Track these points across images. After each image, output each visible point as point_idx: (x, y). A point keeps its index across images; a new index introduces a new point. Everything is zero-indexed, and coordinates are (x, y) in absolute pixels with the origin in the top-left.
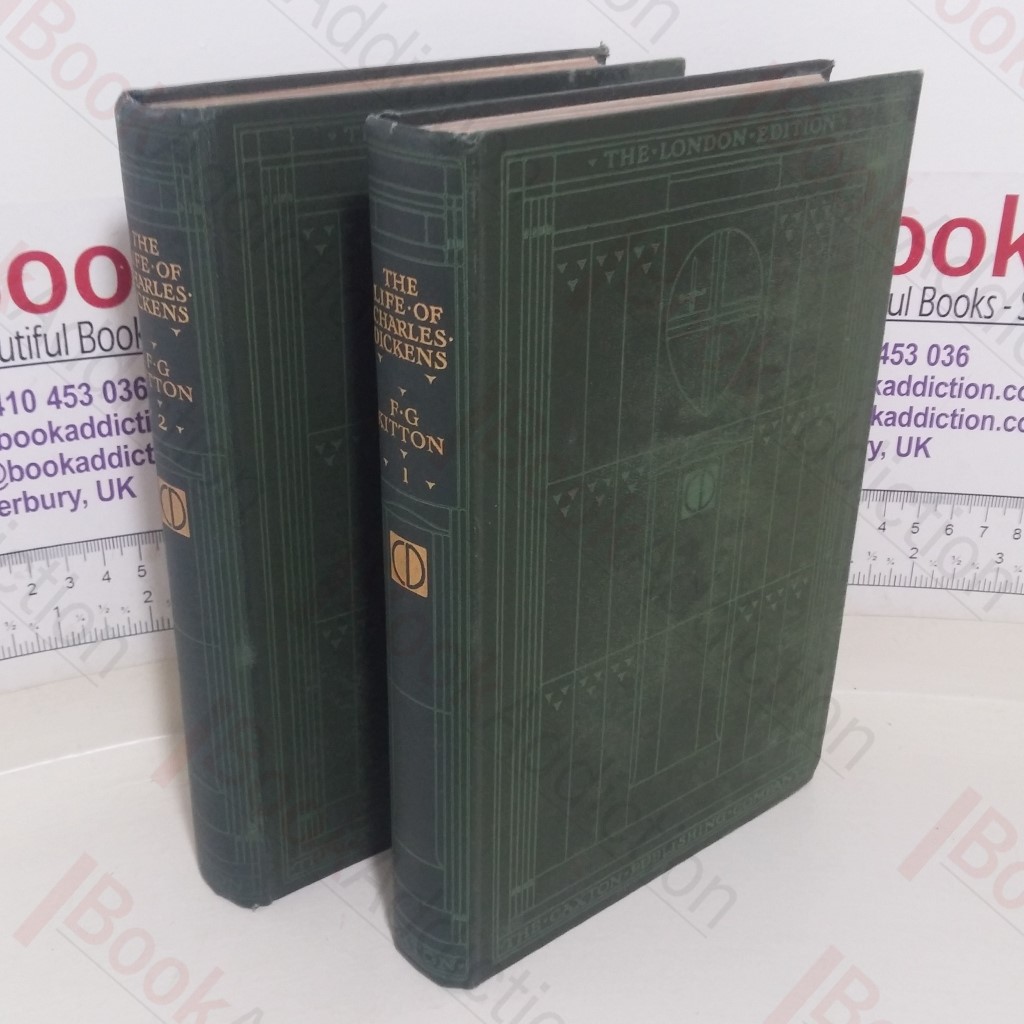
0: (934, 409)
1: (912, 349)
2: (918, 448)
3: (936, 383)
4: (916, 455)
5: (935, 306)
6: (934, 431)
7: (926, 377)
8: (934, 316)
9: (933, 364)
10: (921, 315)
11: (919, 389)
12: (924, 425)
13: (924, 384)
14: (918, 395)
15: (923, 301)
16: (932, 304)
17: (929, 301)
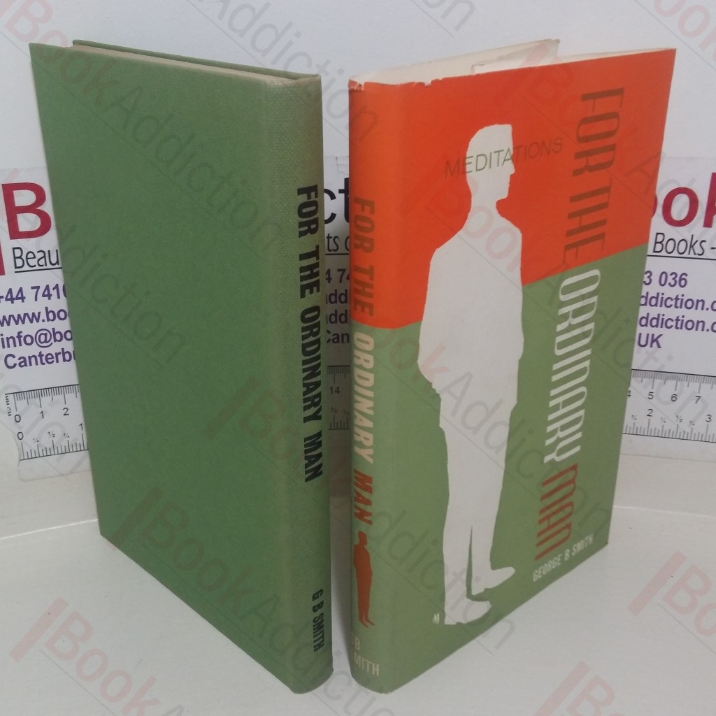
0: (663, 315)
1: (648, 274)
2: (653, 341)
3: (665, 298)
4: (651, 346)
5: (664, 245)
6: (663, 331)
7: (658, 294)
8: (664, 253)
9: (663, 285)
10: (655, 252)
11: (654, 301)
12: (657, 326)
13: (657, 298)
14: (652, 306)
15: (656, 243)
16: (663, 245)
17: (661, 243)
